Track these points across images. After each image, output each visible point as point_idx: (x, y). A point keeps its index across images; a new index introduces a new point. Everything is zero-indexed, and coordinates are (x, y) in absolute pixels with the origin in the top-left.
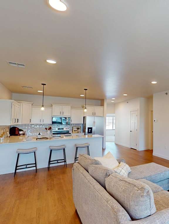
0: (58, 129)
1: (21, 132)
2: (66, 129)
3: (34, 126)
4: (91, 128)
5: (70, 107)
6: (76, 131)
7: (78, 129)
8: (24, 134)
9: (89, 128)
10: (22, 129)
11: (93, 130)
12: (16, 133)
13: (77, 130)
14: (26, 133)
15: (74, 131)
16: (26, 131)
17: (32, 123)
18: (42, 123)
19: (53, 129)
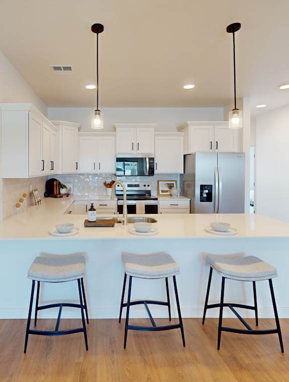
0: (129, 186)
1: (63, 191)
2: (145, 186)
3: (83, 178)
4: (210, 187)
5: (153, 129)
6: (167, 192)
7: (171, 187)
8: (67, 195)
9: (203, 187)
10: (65, 185)
11: (215, 192)
12: (55, 193)
13: (168, 189)
14: (72, 193)
15: (163, 191)
16: (72, 188)
17: (80, 171)
18: (97, 171)
19: (118, 186)
